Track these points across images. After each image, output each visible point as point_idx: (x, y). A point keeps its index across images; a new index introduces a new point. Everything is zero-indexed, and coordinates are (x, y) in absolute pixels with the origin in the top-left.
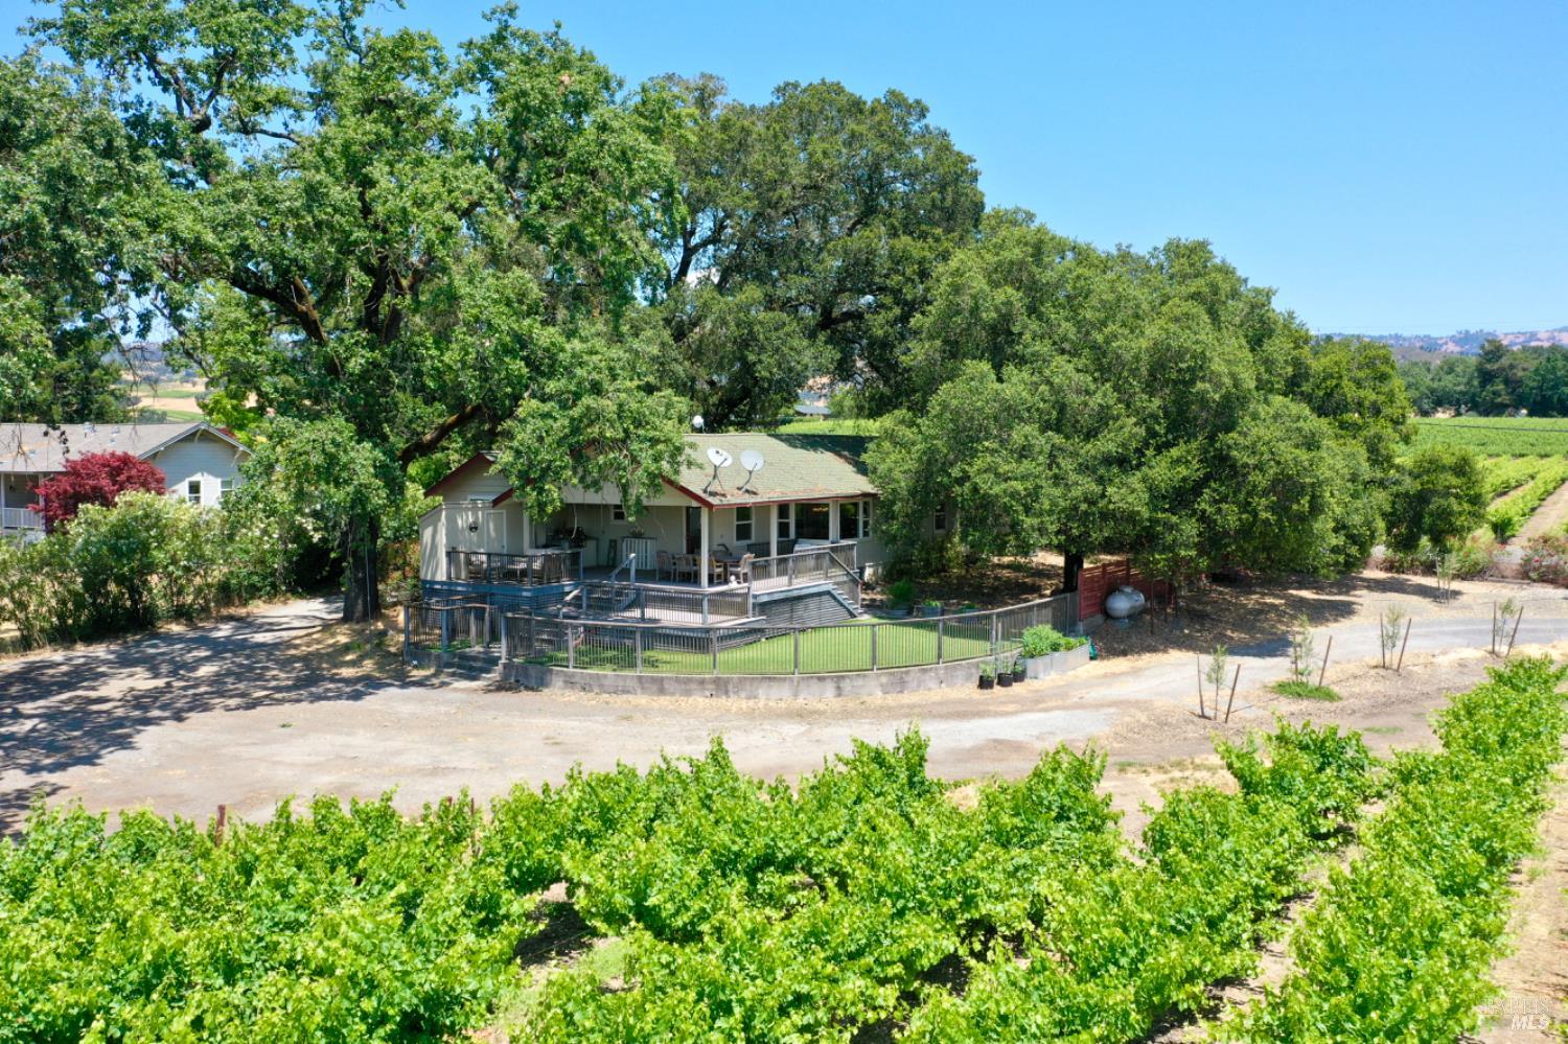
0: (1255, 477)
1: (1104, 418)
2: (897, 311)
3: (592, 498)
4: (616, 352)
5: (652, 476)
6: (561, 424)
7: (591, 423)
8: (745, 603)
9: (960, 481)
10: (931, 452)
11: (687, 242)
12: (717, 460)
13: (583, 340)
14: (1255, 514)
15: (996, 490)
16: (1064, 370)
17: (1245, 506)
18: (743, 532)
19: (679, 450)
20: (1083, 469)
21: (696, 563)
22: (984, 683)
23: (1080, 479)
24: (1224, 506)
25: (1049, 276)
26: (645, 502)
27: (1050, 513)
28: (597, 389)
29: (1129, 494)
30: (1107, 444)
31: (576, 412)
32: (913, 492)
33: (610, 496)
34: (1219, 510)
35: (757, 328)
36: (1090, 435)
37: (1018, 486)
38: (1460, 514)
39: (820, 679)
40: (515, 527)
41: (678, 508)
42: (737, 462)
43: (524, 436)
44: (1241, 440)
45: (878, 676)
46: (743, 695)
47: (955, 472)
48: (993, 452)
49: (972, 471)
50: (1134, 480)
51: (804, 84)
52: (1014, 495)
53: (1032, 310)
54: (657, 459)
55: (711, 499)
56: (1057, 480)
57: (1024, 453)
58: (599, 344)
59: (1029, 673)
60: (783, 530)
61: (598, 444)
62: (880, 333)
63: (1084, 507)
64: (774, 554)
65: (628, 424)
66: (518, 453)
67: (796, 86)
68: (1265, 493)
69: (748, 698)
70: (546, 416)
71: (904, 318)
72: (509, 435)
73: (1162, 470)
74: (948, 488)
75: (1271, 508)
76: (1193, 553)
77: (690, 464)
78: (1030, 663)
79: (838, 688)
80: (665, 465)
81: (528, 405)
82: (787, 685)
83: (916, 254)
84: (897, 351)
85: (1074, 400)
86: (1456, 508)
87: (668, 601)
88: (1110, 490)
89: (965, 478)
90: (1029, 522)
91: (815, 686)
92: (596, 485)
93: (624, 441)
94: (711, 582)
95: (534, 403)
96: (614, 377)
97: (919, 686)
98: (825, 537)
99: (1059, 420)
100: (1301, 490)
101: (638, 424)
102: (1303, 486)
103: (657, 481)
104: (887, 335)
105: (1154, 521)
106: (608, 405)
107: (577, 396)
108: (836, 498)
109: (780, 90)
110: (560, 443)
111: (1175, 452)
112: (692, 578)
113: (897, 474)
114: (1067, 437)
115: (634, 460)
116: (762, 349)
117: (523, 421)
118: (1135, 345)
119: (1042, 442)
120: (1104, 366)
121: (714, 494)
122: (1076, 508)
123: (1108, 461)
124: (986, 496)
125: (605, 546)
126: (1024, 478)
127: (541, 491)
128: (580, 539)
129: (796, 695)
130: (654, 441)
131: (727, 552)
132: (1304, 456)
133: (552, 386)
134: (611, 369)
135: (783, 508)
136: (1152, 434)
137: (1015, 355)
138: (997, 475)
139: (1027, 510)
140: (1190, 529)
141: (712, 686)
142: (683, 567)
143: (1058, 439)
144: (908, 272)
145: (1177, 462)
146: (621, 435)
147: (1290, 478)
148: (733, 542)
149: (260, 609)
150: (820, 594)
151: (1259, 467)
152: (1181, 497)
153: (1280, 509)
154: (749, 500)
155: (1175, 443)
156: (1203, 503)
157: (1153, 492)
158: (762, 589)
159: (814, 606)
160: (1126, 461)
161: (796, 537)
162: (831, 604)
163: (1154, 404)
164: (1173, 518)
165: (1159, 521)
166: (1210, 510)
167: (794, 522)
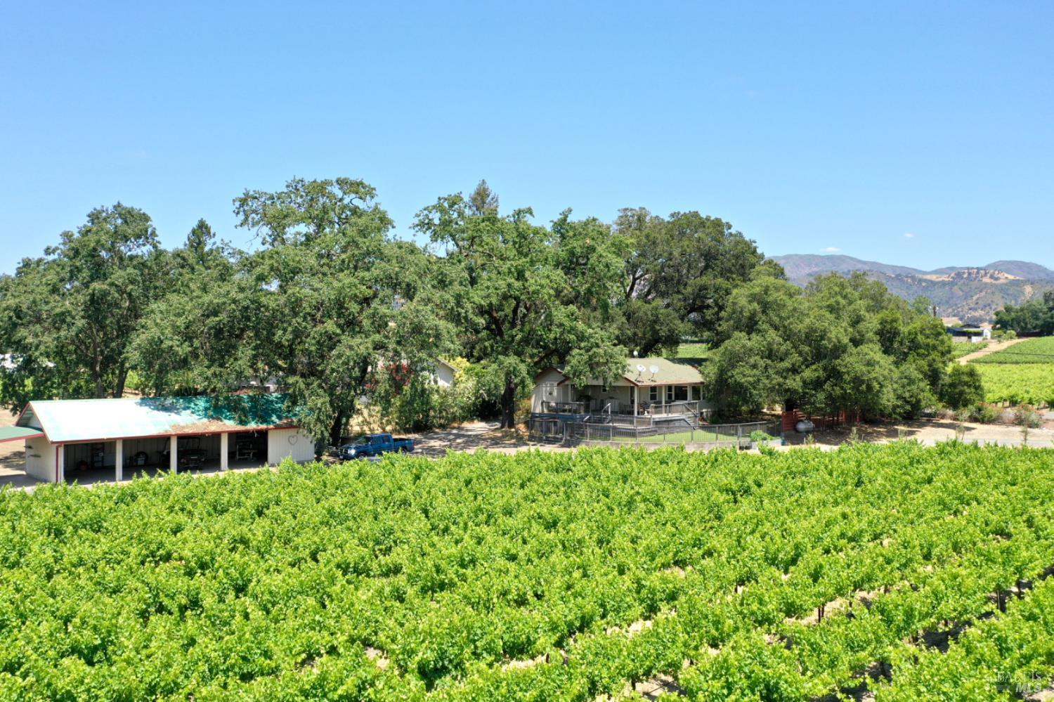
0: (846, 377)
1: (787, 354)
2: (716, 309)
3: (595, 383)
4: (603, 333)
5: (615, 375)
6: (586, 357)
7: (595, 357)
8: (650, 422)
9: (731, 377)
10: (722, 366)
11: (634, 276)
12: (640, 369)
13: (593, 329)
14: (845, 391)
15: (743, 380)
16: (772, 335)
17: (842, 388)
18: (653, 397)
19: (624, 367)
20: (777, 373)
21: (633, 407)
23: (777, 377)
24: (835, 388)
25: (770, 299)
26: (613, 384)
28: (597, 346)
29: (794, 383)
30: (786, 364)
31: (590, 353)
32: (716, 381)
33: (600, 382)
34: (833, 390)
35: (660, 316)
36: (782, 360)
37: (751, 379)
38: (969, 393)
40: (565, 393)
41: (627, 387)
42: (648, 370)
43: (574, 362)
44: (841, 362)
47: (730, 374)
48: (743, 366)
49: (734, 373)
50: (798, 378)
51: (682, 213)
52: (749, 383)
53: (764, 312)
54: (617, 369)
55: (638, 384)
56: (768, 377)
57: (754, 366)
58: (598, 330)
60: (670, 396)
61: (598, 364)
62: (709, 318)
64: (663, 404)
65: (608, 357)
66: (572, 367)
67: (679, 213)
68: (849, 383)
70: (581, 355)
71: (717, 313)
72: (569, 362)
73: (808, 374)
74: (727, 379)
75: (853, 388)
76: (823, 405)
77: (628, 371)
78: (753, 443)
80: (620, 371)
81: (575, 351)
83: (724, 286)
84: (716, 326)
85: (775, 346)
86: (968, 391)
87: (622, 421)
88: (787, 381)
89: (733, 376)
90: (755, 392)
92: (597, 378)
93: (606, 363)
94: (638, 414)
95: (578, 351)
96: (603, 341)
98: (686, 399)
99: (770, 354)
100: (862, 382)
101: (611, 357)
102: (864, 380)
103: (617, 377)
104: (712, 319)
105: (805, 393)
106: (601, 351)
107: (591, 348)
108: (690, 384)
109: (672, 215)
110: (586, 363)
111: (814, 367)
112: (631, 413)
113: (711, 375)
114: (773, 361)
115: (610, 369)
116: (662, 324)
117: (573, 357)
118: (800, 327)
119: (762, 363)
120: (788, 335)
121: (639, 382)
122: (774, 388)
123: (788, 370)
124: (739, 383)
125: (599, 402)
126: (754, 376)
127: (580, 379)
128: (588, 398)
130: (616, 363)
131: (646, 404)
132: (864, 369)
133: (582, 345)
134: (602, 339)
135: (670, 388)
136: (806, 360)
137: (756, 330)
138: (744, 375)
139: (755, 388)
140: (821, 396)
142: (628, 409)
143: (769, 362)
144: (721, 293)
145: (816, 370)
146: (605, 361)
147: (859, 377)
148: (649, 400)
149: (466, 425)
150: (680, 420)
151: (848, 373)
152: (817, 384)
153: (856, 388)
154: (653, 384)
155: (814, 363)
156: (827, 386)
157: (804, 382)
158: (657, 417)
159: (677, 424)
160: (794, 370)
161: (673, 398)
162: (685, 424)
163: (807, 349)
164: (814, 392)
165: (807, 393)
166: (829, 389)
167: (673, 393)
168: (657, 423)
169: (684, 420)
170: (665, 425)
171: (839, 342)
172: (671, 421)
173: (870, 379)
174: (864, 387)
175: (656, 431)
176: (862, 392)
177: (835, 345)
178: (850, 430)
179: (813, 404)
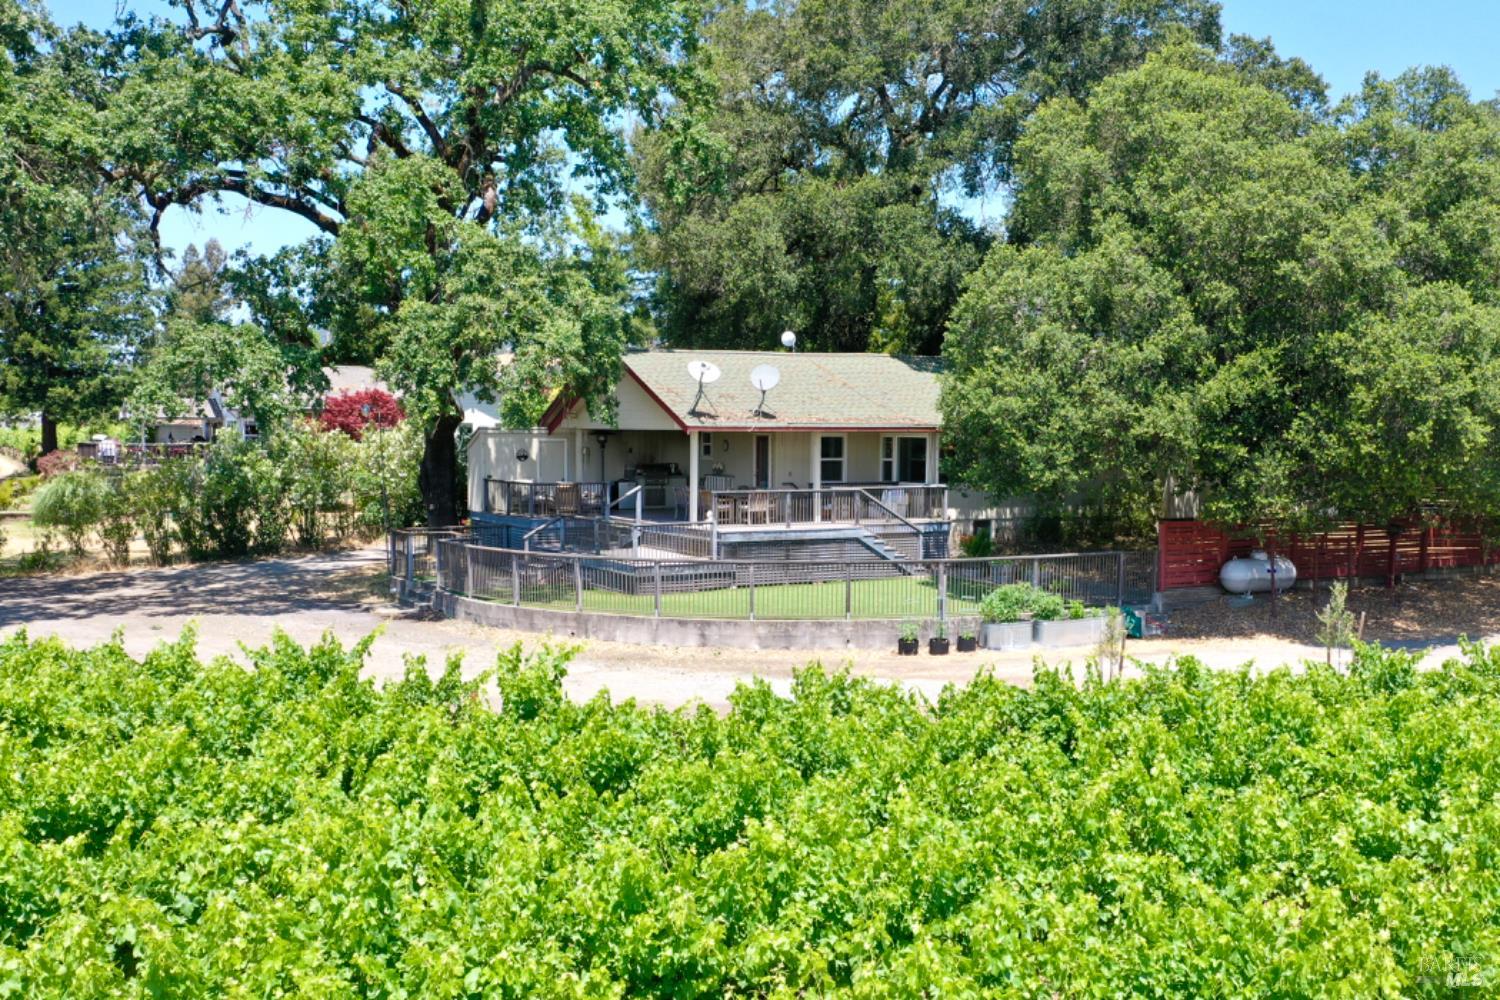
0: (1360, 394)
1: (1156, 316)
12: (699, 374)
14: (1358, 447)
15: (991, 407)
17: (1347, 438)
20: (1116, 382)
22: (907, 647)
24: (1323, 436)
27: (1064, 440)
29: (1172, 418)
30: (1150, 351)
34: (1320, 445)
36: (1137, 335)
37: (1014, 403)
39: (682, 623)
44: (1350, 341)
45: (754, 626)
46: (602, 635)
50: (1182, 402)
52: (1006, 412)
56: (1081, 398)
59: (991, 643)
63: (1108, 432)
68: (1371, 418)
69: (606, 640)
73: (1224, 385)
78: (993, 629)
79: (703, 636)
82: (645, 627)
85: (1121, 289)
88: (1148, 411)
90: (1029, 450)
91: (676, 632)
97: (813, 642)
99: (1101, 315)
100: (1420, 413)
102: (1426, 405)
105: (1211, 455)
111: (1245, 360)
114: (1106, 341)
118: (1212, 217)
119: (1067, 347)
120: (1172, 250)
122: (1099, 434)
123: (1154, 371)
124: (981, 417)
126: (1033, 392)
129: (655, 640)
136: (1222, 334)
139: (1032, 436)
140: (1274, 467)
141: (573, 624)
145: (1253, 371)
147: (1406, 396)
151: (1368, 380)
152: (1256, 424)
153: (1393, 438)
155: (1248, 348)
156: (1297, 433)
157: (1206, 415)
158: (735, 531)
159: (826, 554)
160: (1177, 371)
161: (895, 476)
162: (866, 554)
163: (1225, 293)
164: (1242, 451)
165: (1217, 455)
166: (1304, 440)
167: (895, 460)
168: (734, 549)
169: (857, 540)
170: (778, 555)
171: (1347, 266)
172: (801, 543)
173: (1449, 403)
174: (1425, 432)
175: (731, 575)
176: (1415, 453)
177: (1330, 278)
178: (1328, 593)
179: (1246, 494)
